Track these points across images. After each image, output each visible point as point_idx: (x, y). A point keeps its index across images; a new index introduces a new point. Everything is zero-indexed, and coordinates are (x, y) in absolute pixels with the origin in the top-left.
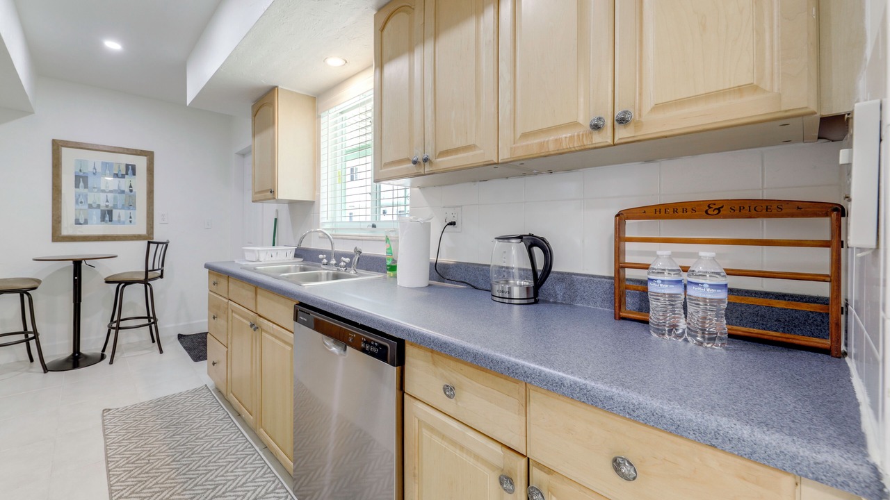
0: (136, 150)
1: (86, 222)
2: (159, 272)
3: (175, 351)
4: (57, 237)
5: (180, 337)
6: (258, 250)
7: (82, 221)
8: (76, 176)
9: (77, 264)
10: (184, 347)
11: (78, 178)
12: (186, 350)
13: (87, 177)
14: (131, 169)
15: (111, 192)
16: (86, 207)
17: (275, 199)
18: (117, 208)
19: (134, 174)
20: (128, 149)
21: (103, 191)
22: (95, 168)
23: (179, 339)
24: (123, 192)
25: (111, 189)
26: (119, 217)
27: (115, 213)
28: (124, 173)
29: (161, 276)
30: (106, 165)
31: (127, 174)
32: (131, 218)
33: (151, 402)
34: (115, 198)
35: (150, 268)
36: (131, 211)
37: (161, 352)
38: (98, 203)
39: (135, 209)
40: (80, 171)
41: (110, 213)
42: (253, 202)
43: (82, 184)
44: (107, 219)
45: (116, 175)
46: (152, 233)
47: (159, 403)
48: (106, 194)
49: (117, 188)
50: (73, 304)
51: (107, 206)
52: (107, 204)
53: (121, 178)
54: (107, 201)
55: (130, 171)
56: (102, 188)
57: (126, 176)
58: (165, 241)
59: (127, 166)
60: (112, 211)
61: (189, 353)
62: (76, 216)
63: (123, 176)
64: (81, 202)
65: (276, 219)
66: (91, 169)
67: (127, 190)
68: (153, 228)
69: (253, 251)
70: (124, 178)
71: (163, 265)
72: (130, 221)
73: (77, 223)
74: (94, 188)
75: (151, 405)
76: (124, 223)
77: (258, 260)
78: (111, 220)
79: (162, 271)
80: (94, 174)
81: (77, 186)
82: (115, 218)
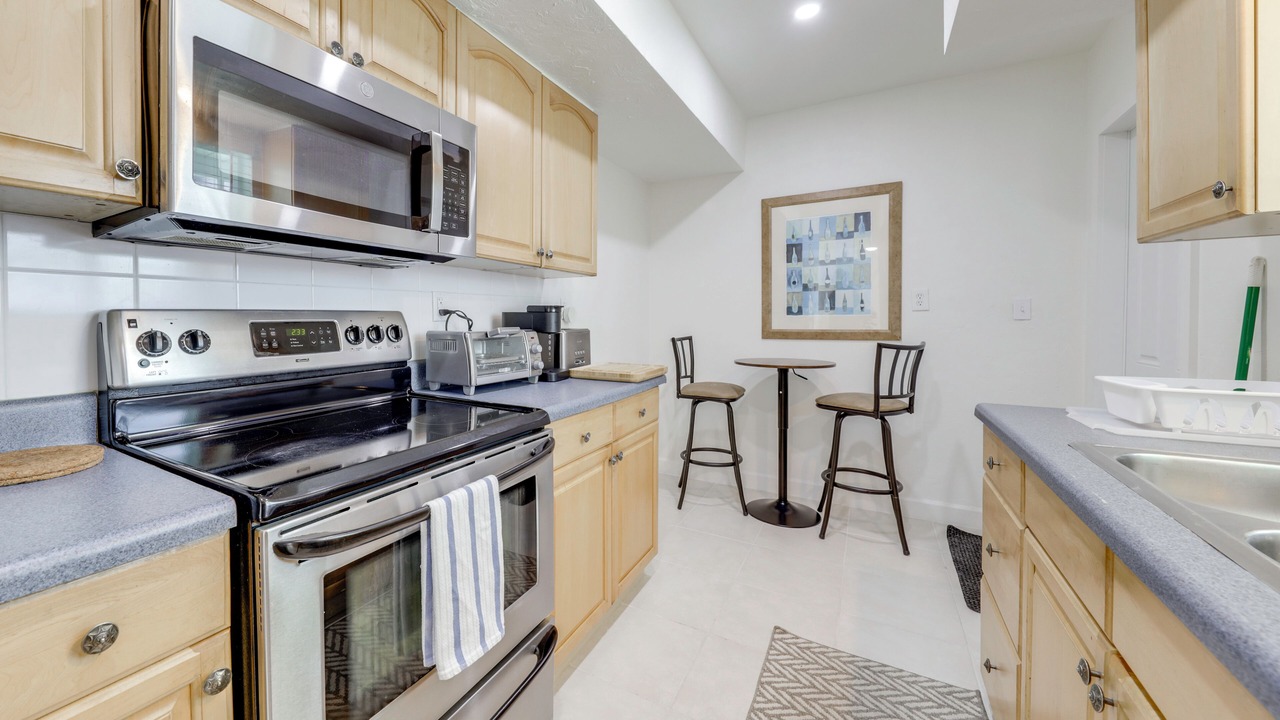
0: (870, 187)
1: (800, 311)
2: (906, 401)
3: (935, 562)
4: (769, 334)
5: (953, 532)
6: (1156, 394)
7: (795, 310)
8: (788, 246)
9: (783, 373)
10: (955, 561)
11: (790, 247)
12: (958, 569)
13: (801, 245)
14: (864, 220)
15: (833, 262)
16: (799, 289)
17: (1239, 214)
18: (843, 288)
19: (868, 228)
20: (857, 189)
21: (822, 263)
22: (811, 230)
23: (949, 536)
24: (850, 260)
25: (833, 258)
26: (845, 301)
27: (839, 295)
28: (853, 229)
29: (910, 409)
30: (826, 221)
31: (856, 230)
32: (862, 302)
33: (852, 660)
34: (839, 273)
35: (884, 391)
36: (864, 291)
37: (906, 551)
38: (815, 282)
39: (870, 288)
40: (793, 237)
41: (832, 296)
42: (1141, 241)
43: (794, 256)
44: (827, 305)
45: (840, 235)
46: (899, 329)
47: (866, 674)
48: (825, 267)
49: (841, 256)
50: (778, 429)
51: (827, 285)
52: (828, 282)
53: (848, 238)
54: (828, 278)
55: (862, 225)
56: (820, 259)
57: (855, 234)
58: (918, 344)
59: (857, 216)
60: (834, 292)
61: (962, 580)
62: (788, 302)
63: (850, 235)
64: (794, 283)
65: (1253, 294)
66: (806, 232)
67: (856, 256)
68: (899, 318)
69: (1135, 393)
70: (852, 237)
71: (913, 388)
72: (862, 308)
73: (789, 311)
74: (810, 259)
75: (850, 669)
76: (851, 311)
77: (1156, 424)
78: (833, 307)
79: (912, 400)
80: (810, 238)
81: (789, 260)
82: (839, 303)
